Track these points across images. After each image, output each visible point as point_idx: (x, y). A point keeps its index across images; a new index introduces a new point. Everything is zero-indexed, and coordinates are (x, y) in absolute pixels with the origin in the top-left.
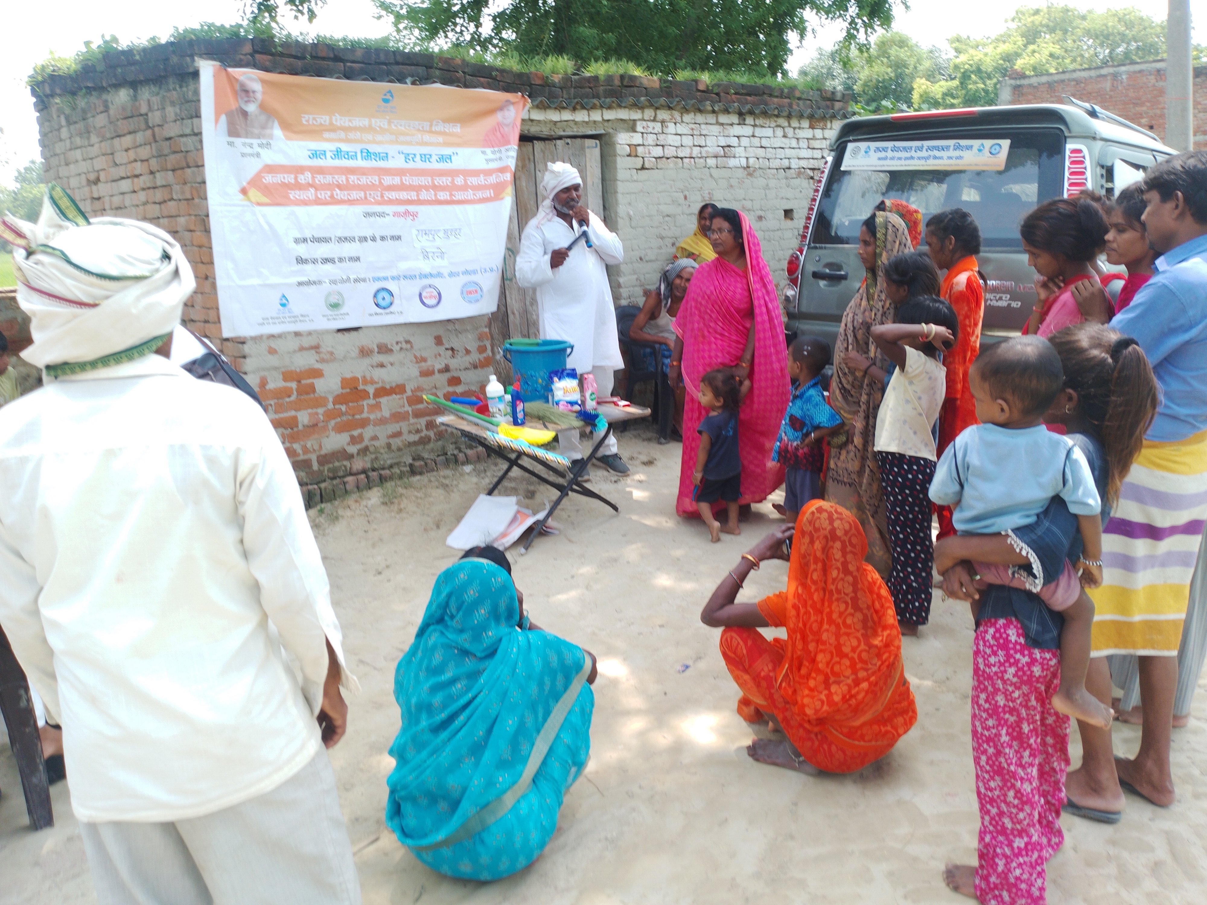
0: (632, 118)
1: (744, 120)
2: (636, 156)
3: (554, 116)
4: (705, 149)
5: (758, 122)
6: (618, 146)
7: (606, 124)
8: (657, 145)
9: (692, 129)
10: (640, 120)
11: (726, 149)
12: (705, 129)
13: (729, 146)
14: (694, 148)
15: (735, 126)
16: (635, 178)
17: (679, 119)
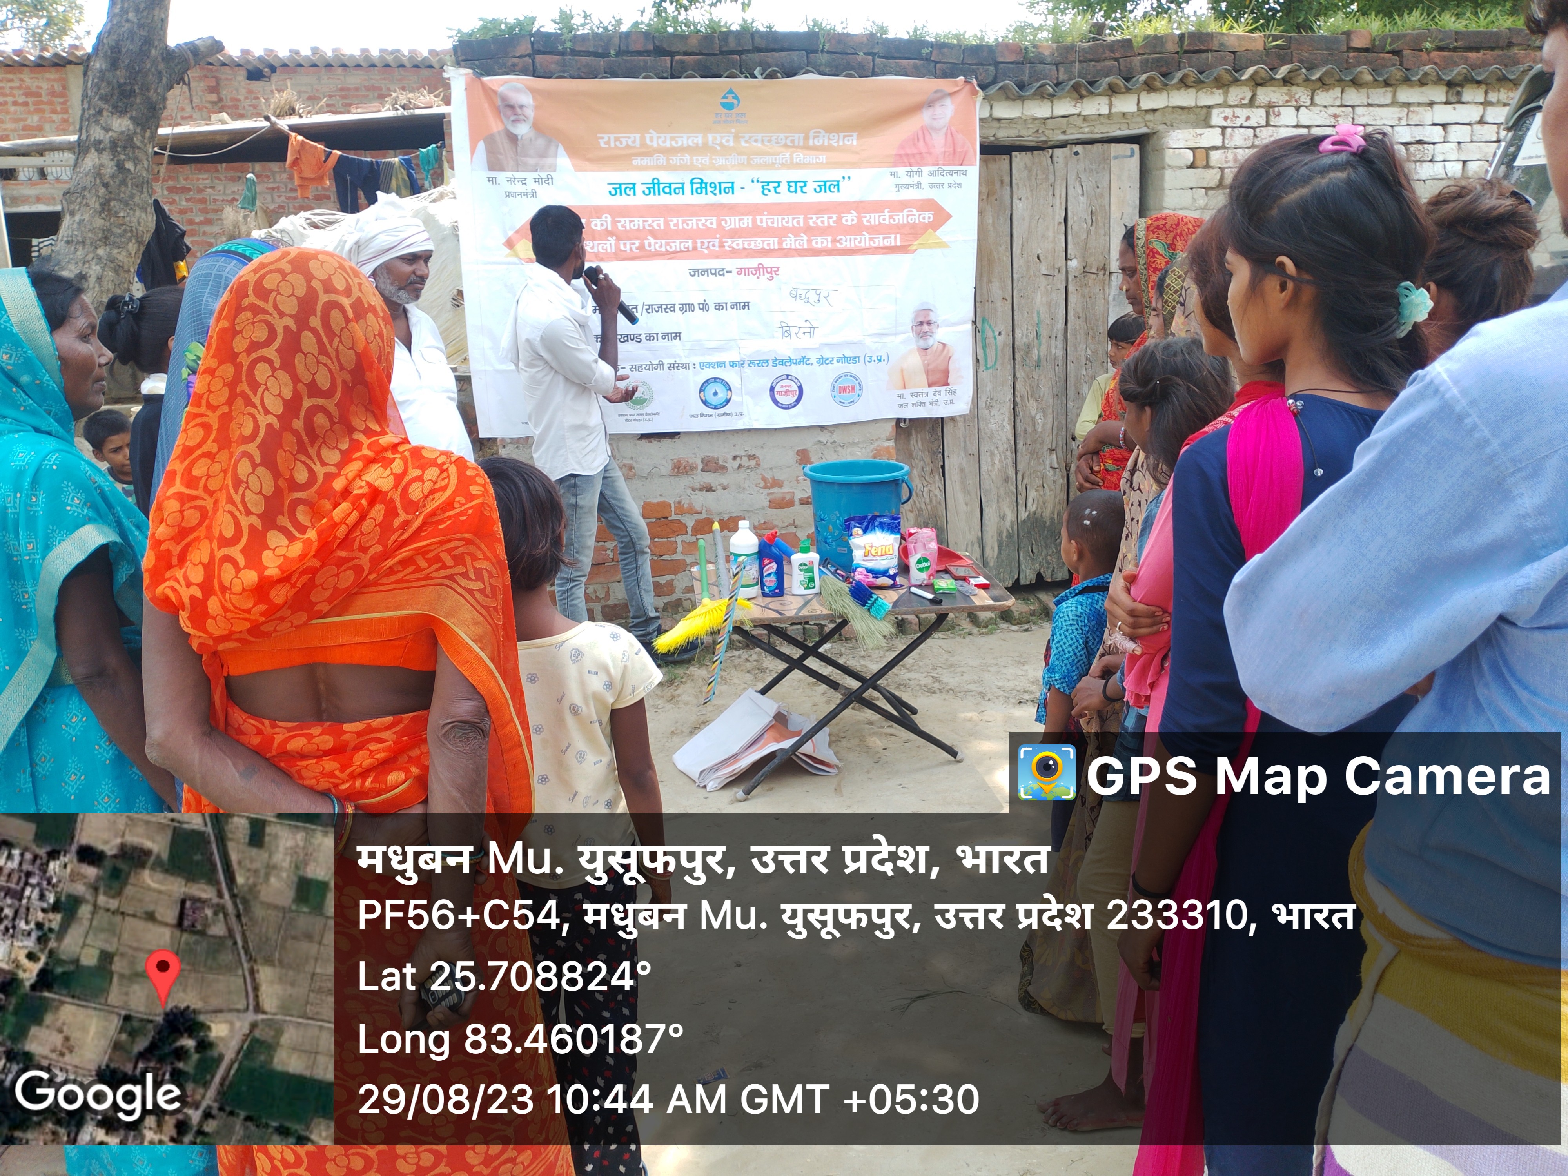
0: (1201, 103)
1: (1459, 94)
2: (1207, 166)
3: (1040, 110)
6: (1169, 153)
7: (1149, 117)
9: (1335, 116)
10: (1218, 106)
12: (1365, 115)
13: (1420, 142)
15: (1436, 107)
16: (1202, 202)
17: (1305, 99)
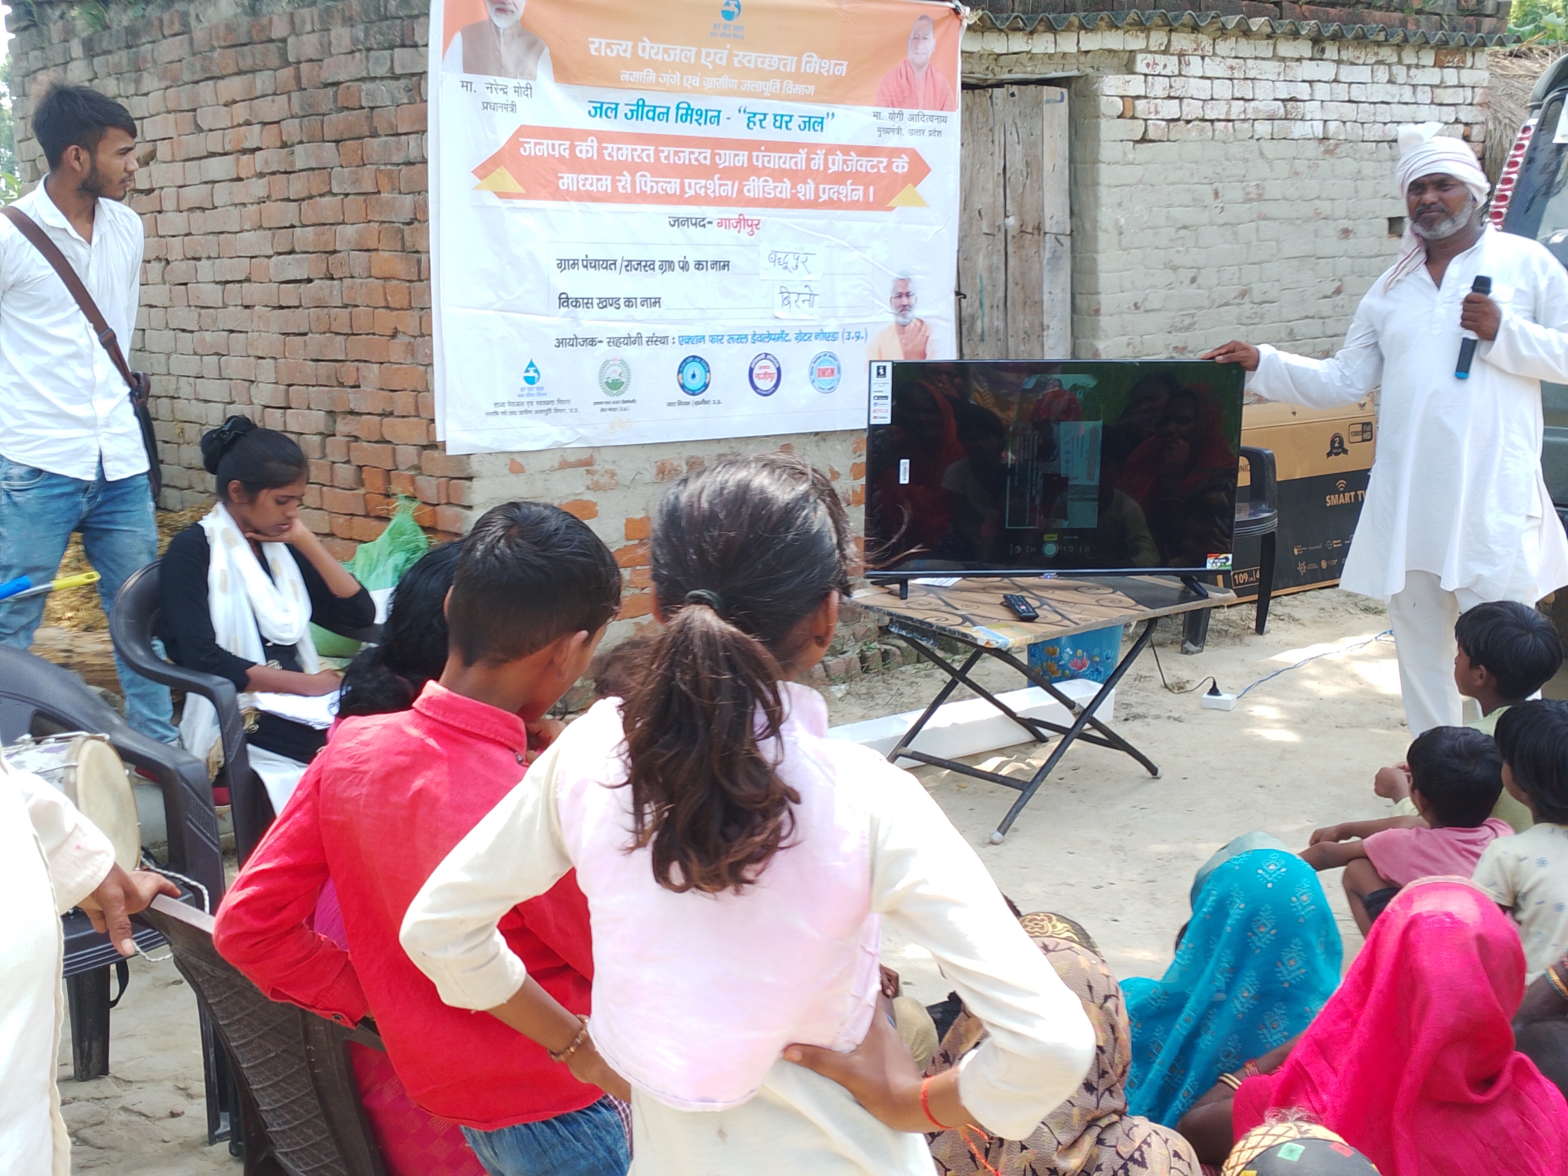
0: (1128, 48)
1: (1323, 51)
2: (1133, 117)
3: (998, 44)
4: (1253, 104)
5: (1345, 55)
6: (1103, 100)
7: (1082, 59)
8: (1170, 97)
9: (1232, 68)
10: (1141, 51)
11: (1290, 104)
12: (1254, 68)
13: (1294, 99)
14: (1235, 103)
16: (1131, 157)
